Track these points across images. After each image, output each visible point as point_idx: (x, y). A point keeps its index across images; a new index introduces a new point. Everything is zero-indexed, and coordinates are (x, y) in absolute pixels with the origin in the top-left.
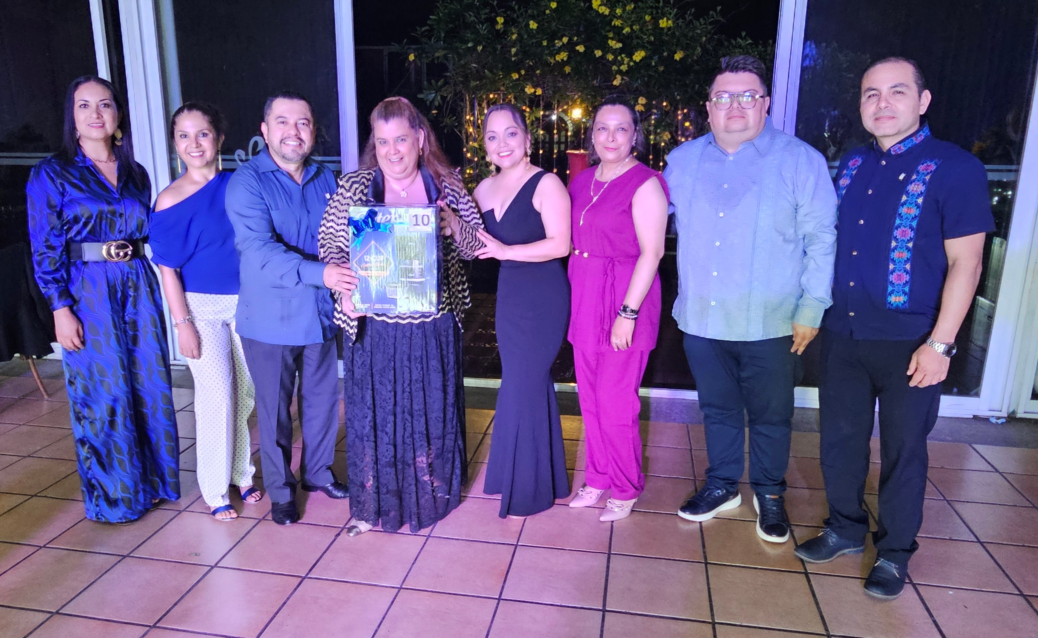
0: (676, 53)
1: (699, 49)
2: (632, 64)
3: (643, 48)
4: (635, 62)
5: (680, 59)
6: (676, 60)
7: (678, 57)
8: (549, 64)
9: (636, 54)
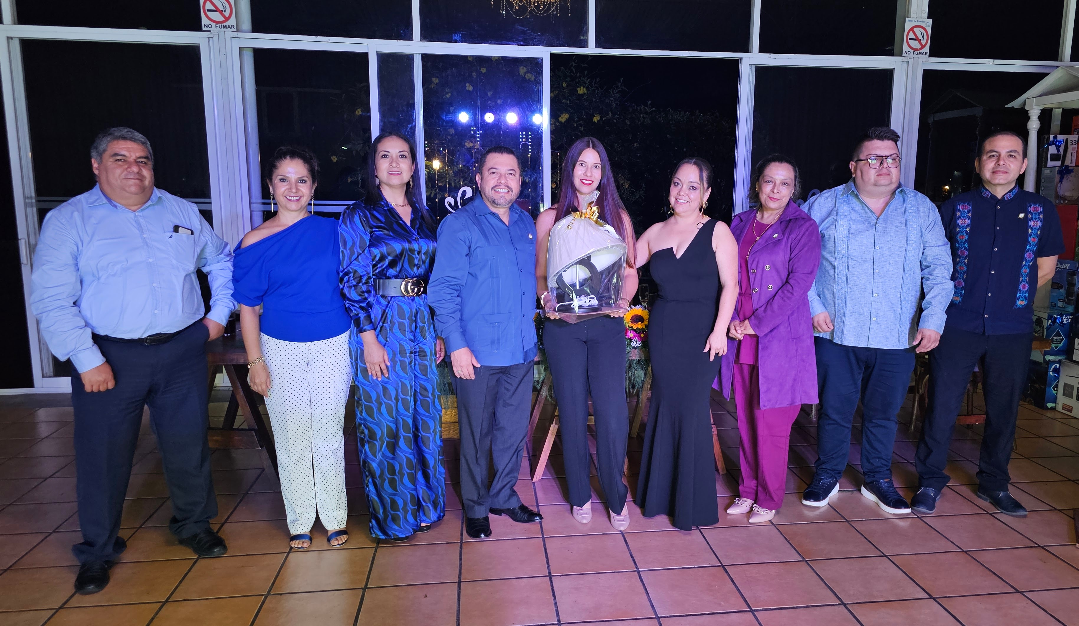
0: (594, 116)
1: (610, 114)
2: (557, 124)
3: (566, 111)
4: (561, 123)
5: (598, 121)
6: (594, 122)
7: (596, 119)
9: (562, 116)
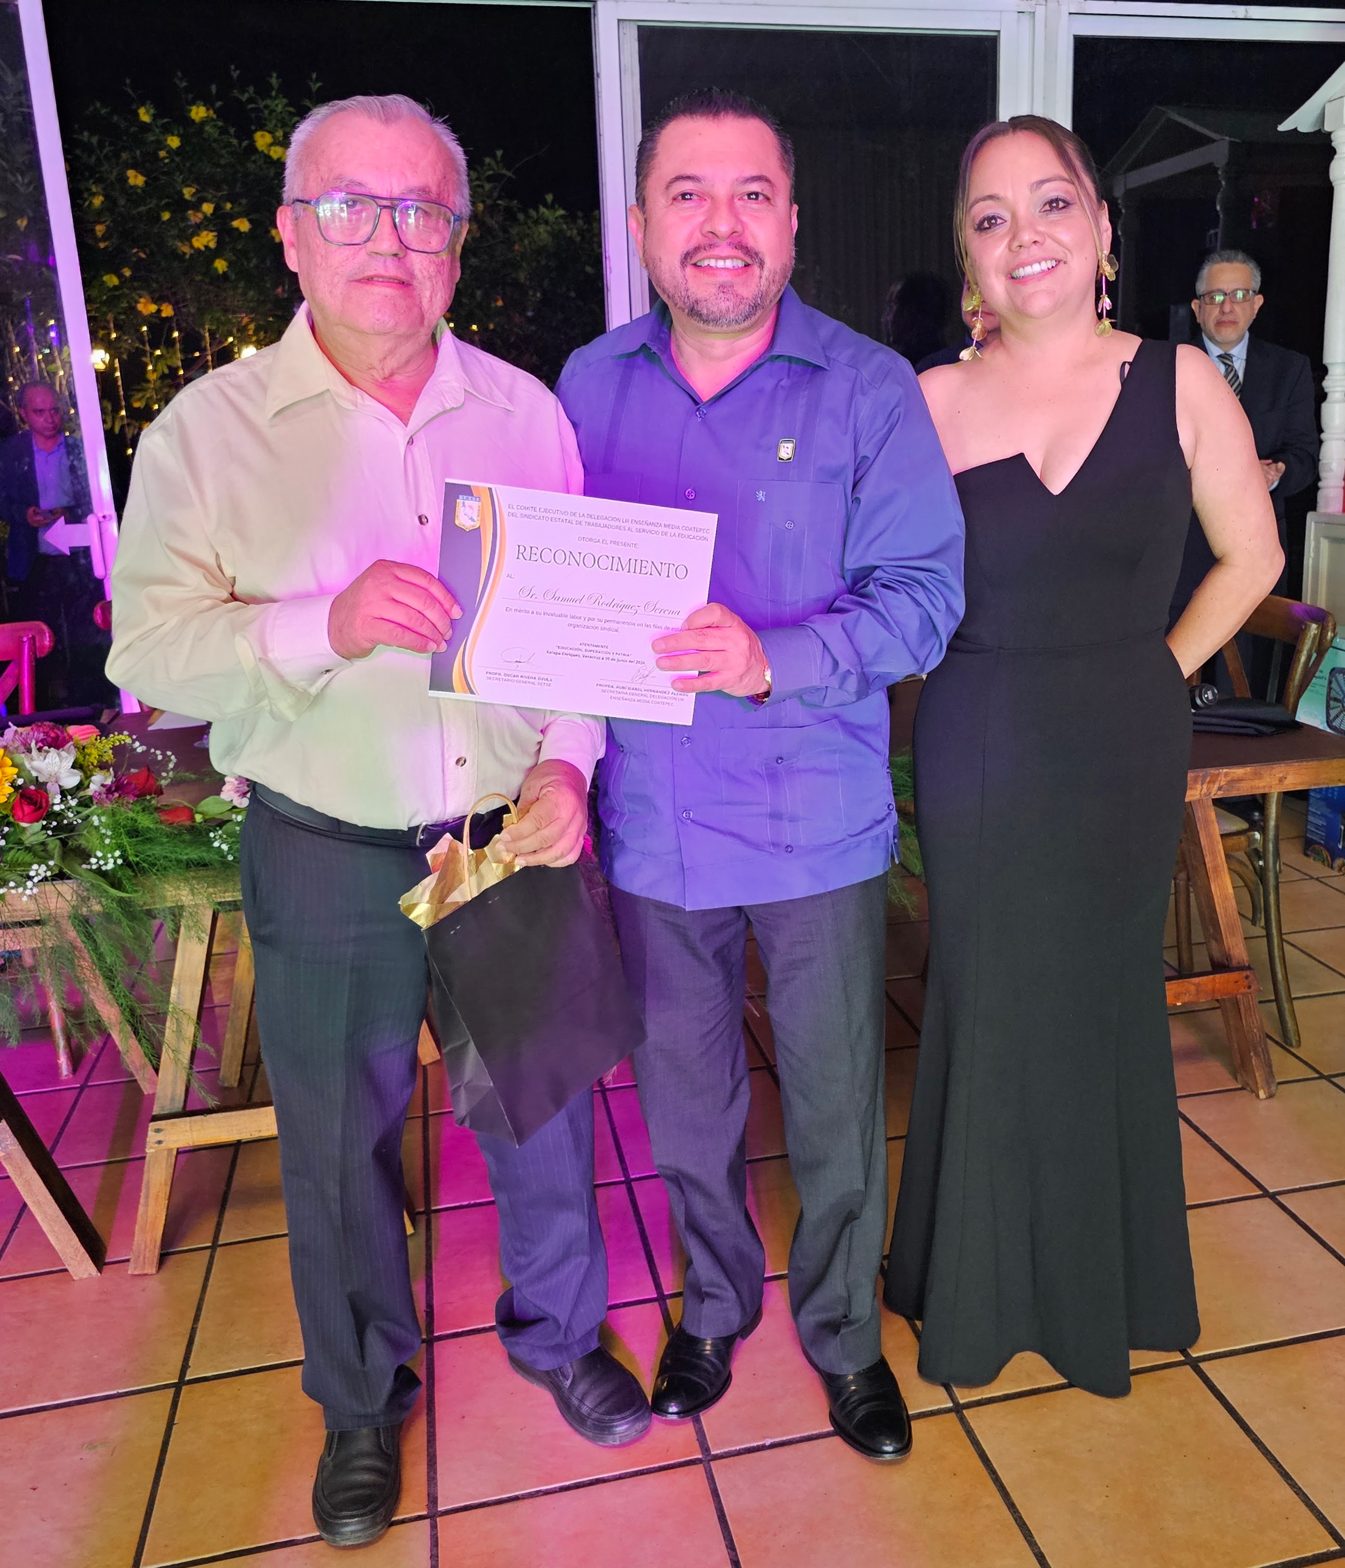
8: (180, 257)
